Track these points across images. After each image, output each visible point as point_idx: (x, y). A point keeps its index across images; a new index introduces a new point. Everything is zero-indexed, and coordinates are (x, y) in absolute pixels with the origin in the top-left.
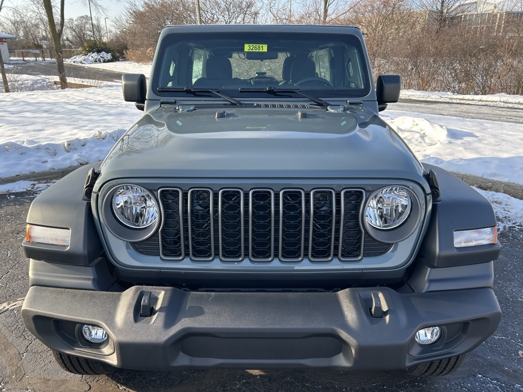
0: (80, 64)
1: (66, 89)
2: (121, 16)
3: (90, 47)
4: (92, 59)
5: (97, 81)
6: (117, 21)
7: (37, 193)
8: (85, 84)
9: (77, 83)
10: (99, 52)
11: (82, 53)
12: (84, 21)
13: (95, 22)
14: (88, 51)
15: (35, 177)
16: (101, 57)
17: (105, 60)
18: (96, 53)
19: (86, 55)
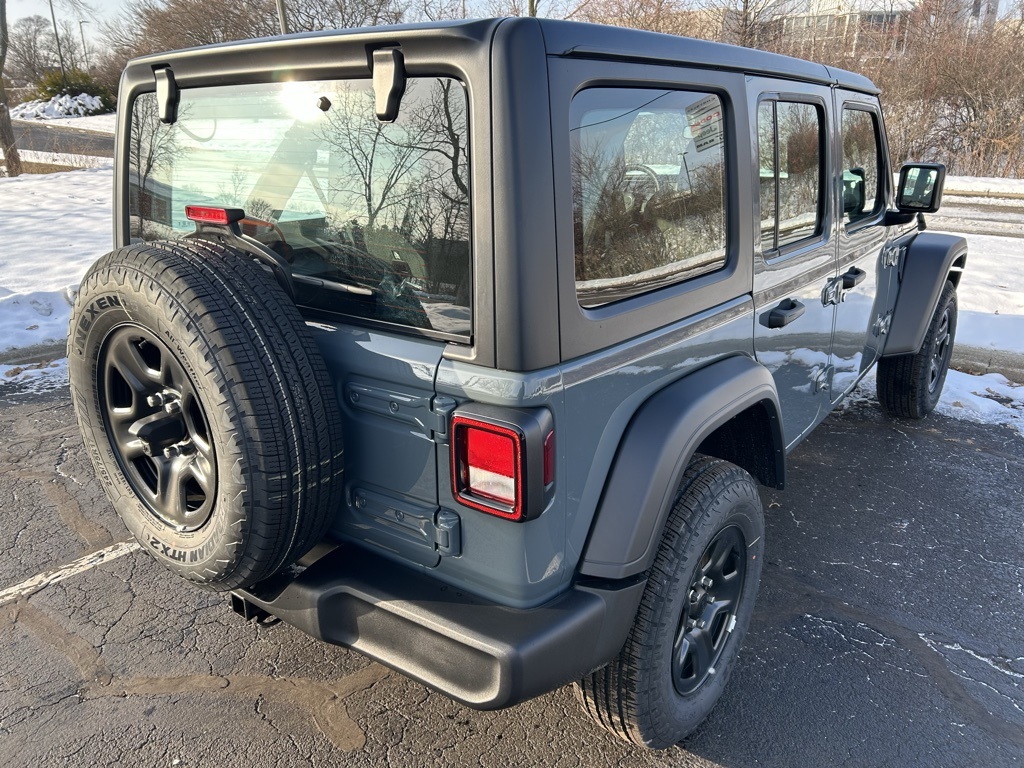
0: (34, 121)
1: (22, 176)
2: (118, 20)
3: (54, 84)
4: (61, 108)
5: (84, 156)
6: (109, 30)
7: (26, 388)
8: (60, 163)
9: (43, 161)
10: (74, 93)
11: (38, 98)
12: (33, 28)
13: (61, 33)
14: (51, 91)
15: (18, 356)
16: (80, 105)
17: (88, 110)
18: (68, 97)
19: (48, 100)
